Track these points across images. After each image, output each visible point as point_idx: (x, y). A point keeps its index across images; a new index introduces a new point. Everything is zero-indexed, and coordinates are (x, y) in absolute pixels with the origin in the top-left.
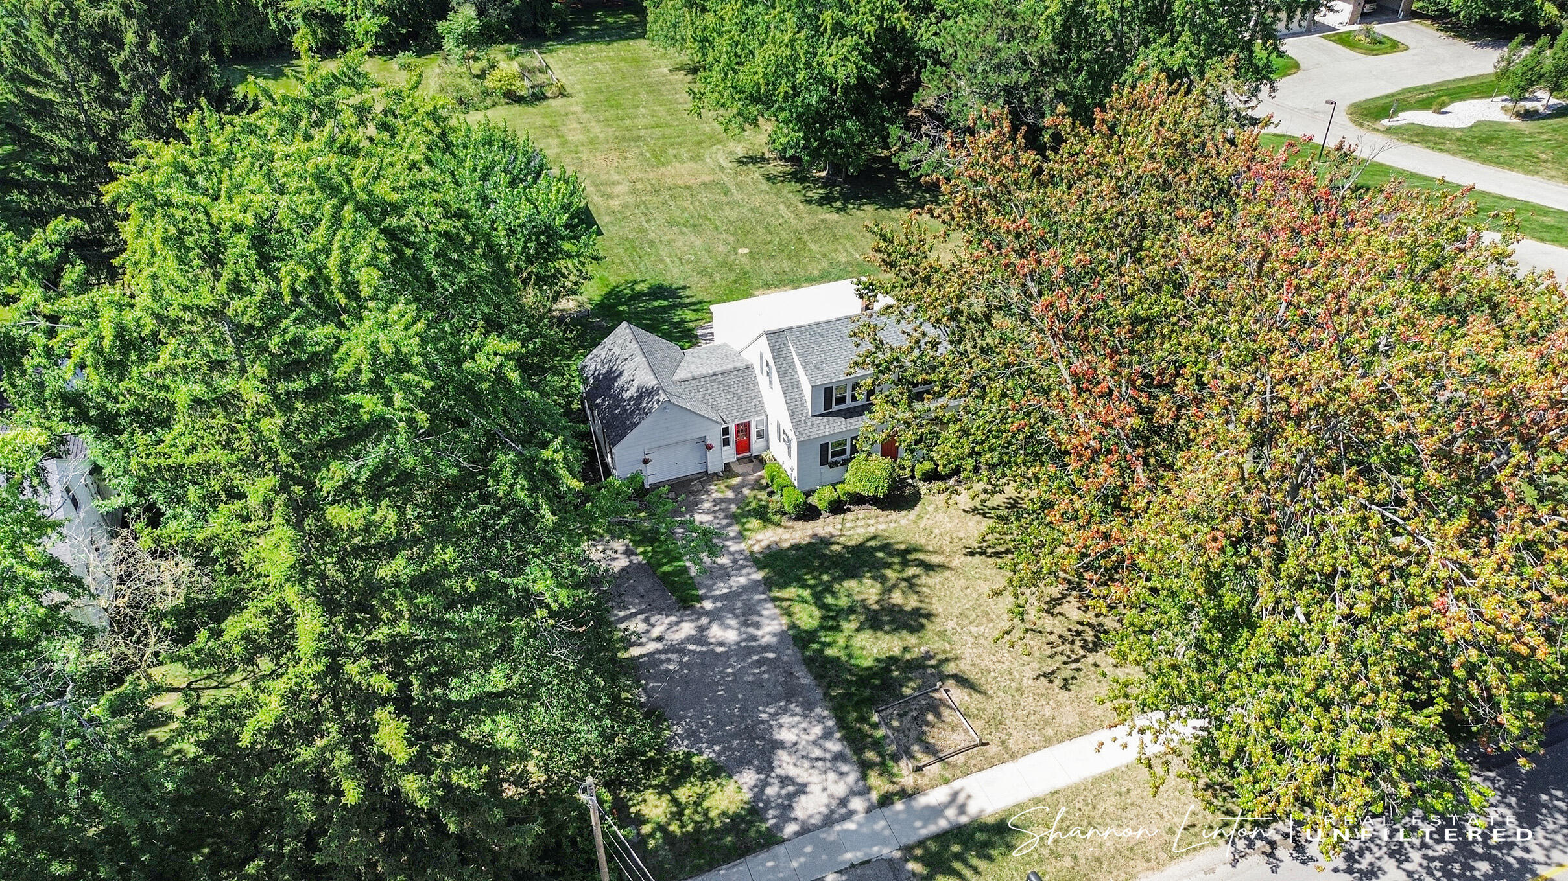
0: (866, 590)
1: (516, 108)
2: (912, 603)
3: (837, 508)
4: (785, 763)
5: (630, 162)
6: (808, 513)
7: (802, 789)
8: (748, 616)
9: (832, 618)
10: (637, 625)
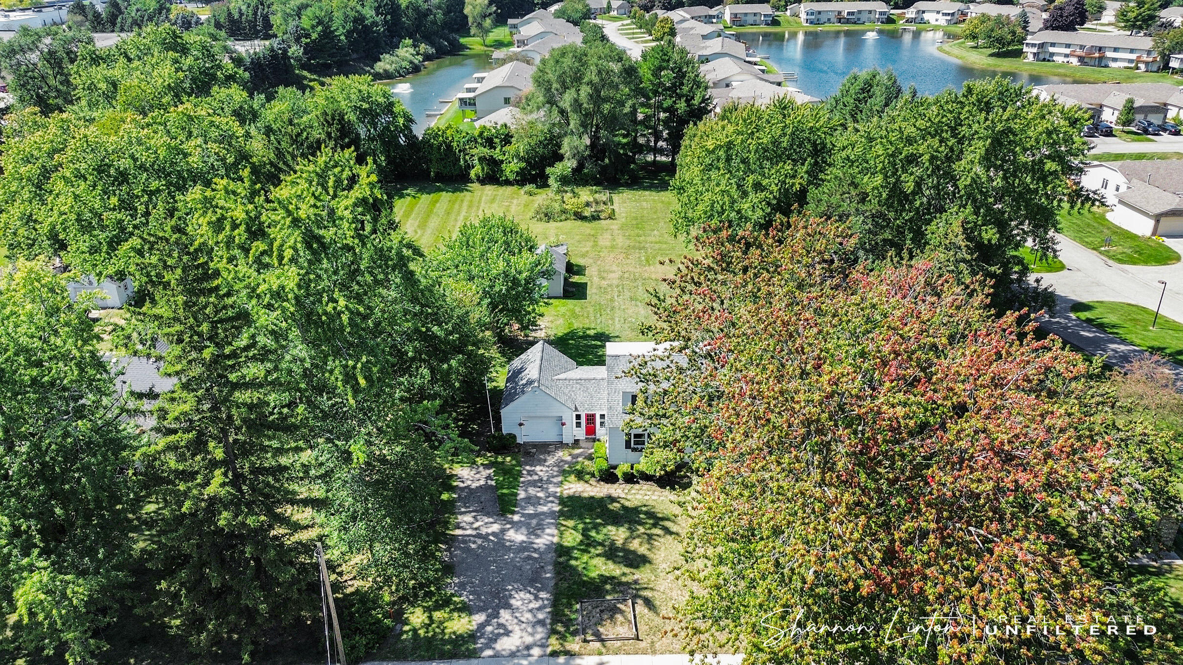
0: (618, 534)
1: (579, 223)
2: (643, 550)
3: (630, 479)
4: (505, 616)
5: (628, 261)
6: (608, 476)
7: (507, 633)
8: (535, 531)
9: (588, 544)
10: (468, 518)
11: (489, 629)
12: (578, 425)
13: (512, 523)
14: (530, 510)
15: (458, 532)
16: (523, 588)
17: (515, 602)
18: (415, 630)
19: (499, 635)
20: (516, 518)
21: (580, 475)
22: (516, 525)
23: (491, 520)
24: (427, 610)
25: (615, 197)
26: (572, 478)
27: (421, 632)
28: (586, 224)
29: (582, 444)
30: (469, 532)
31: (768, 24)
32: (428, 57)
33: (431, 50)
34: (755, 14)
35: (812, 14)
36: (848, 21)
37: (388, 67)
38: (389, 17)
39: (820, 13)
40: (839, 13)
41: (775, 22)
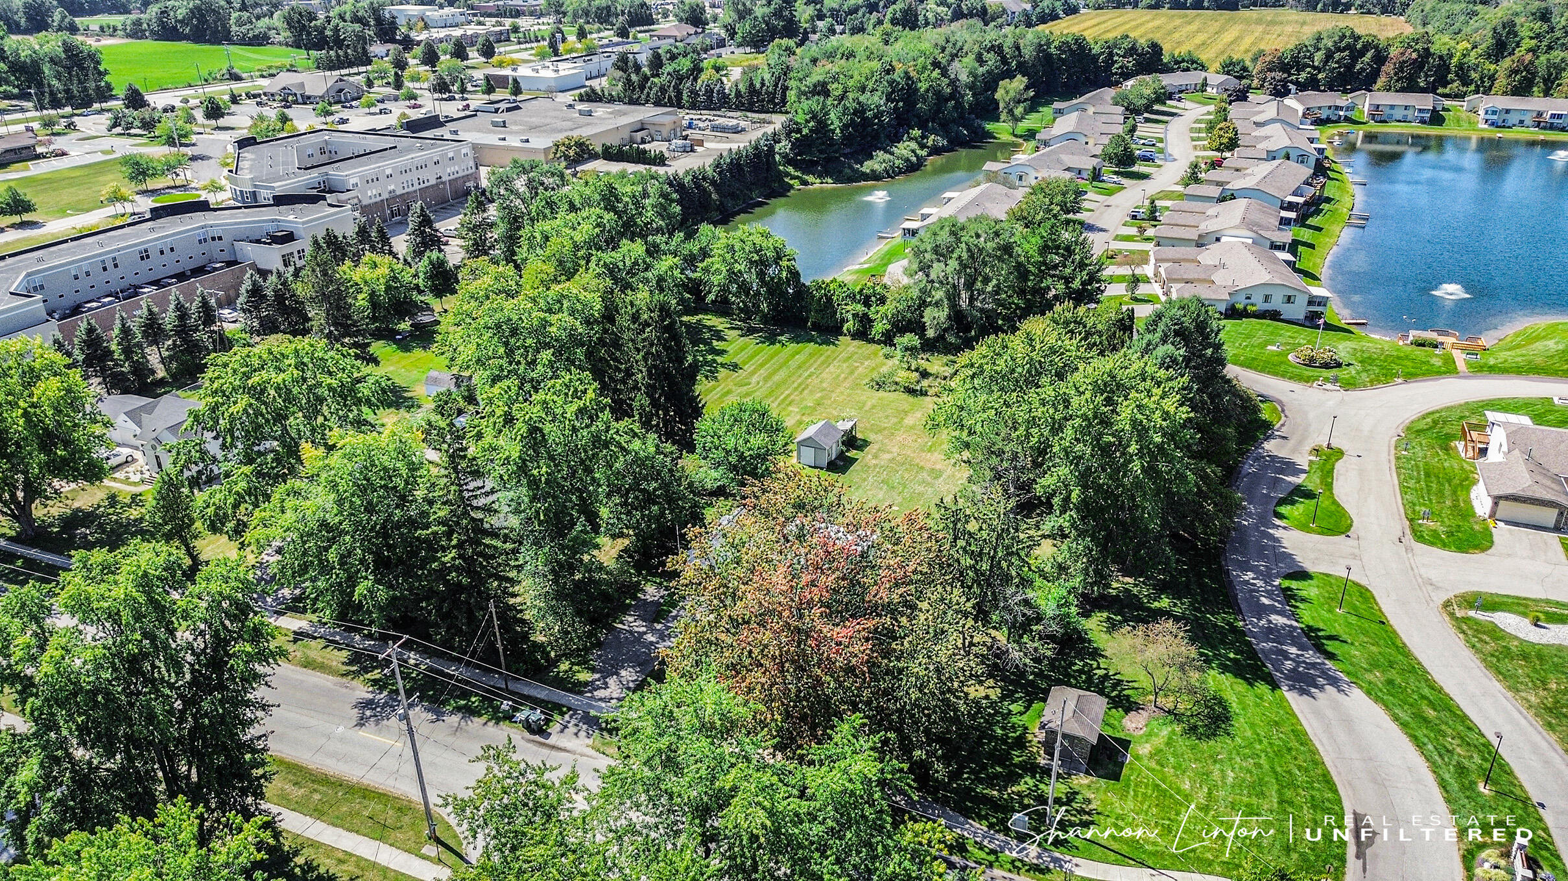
4: (612, 680)
5: (914, 444)
7: (606, 688)
13: (654, 629)
15: (619, 626)
16: (632, 667)
17: (623, 673)
18: (559, 672)
20: (659, 626)
22: (655, 631)
23: (643, 624)
24: (573, 664)
27: (562, 674)
30: (626, 627)
31: (1423, 122)
32: (936, 151)
33: (942, 142)
34: (1406, 108)
35: (1494, 113)
36: (1552, 127)
37: (877, 167)
38: (901, 104)
39: (1508, 111)
40: (1540, 114)
41: (1436, 118)
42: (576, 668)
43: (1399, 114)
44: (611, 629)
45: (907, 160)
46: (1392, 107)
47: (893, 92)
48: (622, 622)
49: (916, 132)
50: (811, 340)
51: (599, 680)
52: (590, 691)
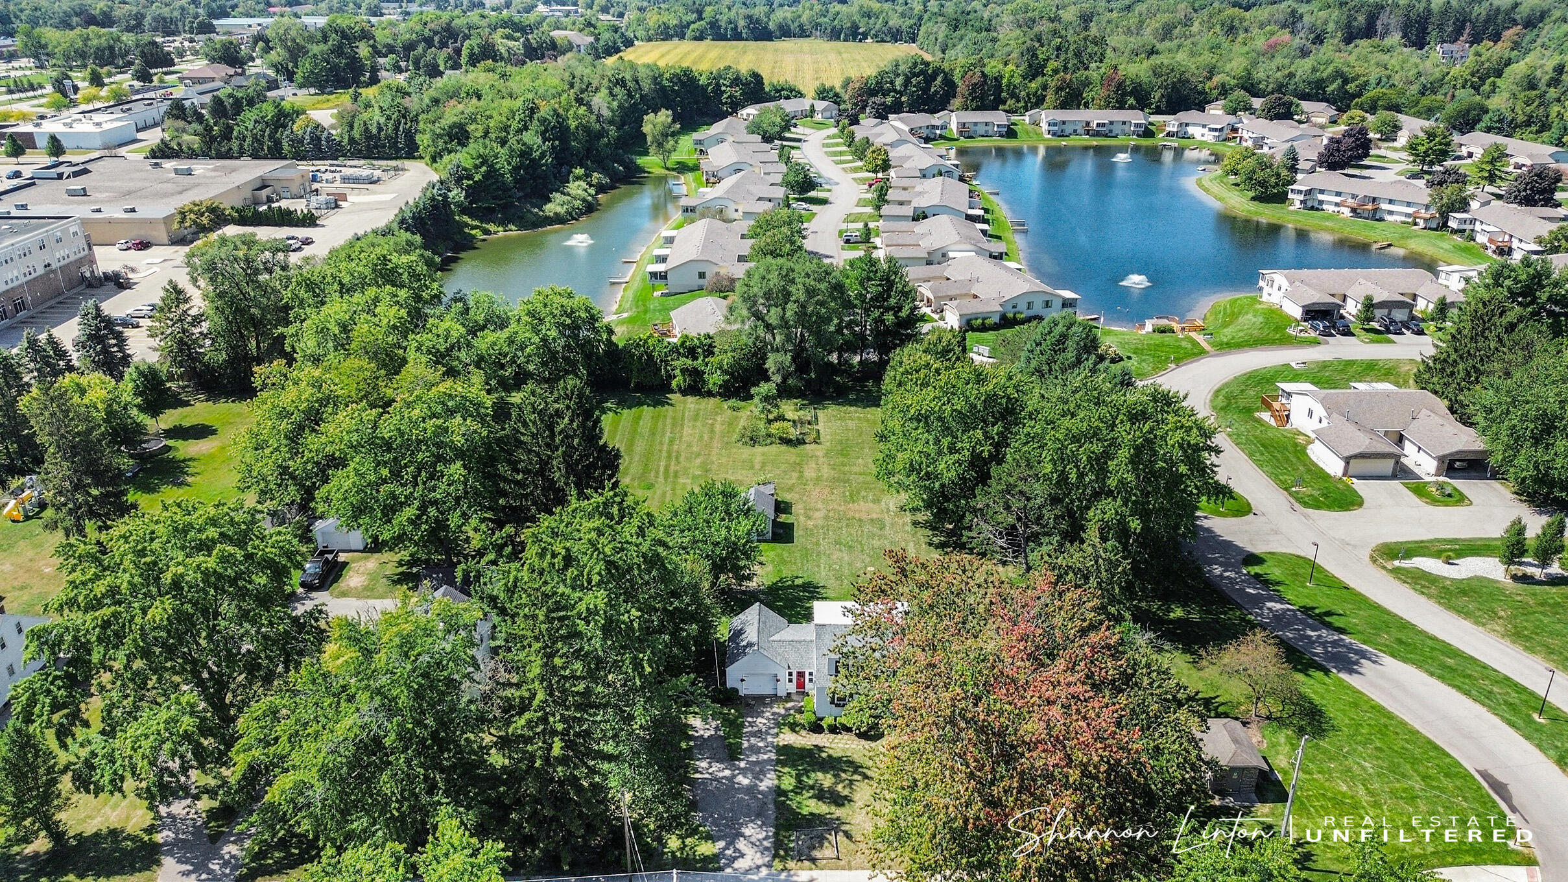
0: (826, 780)
1: (784, 448)
2: (846, 792)
3: (833, 730)
4: (741, 844)
5: (833, 497)
6: (816, 728)
7: (742, 855)
8: (759, 775)
9: (800, 788)
10: (704, 764)
11: (727, 852)
12: (790, 681)
13: (739, 769)
14: (753, 758)
15: (697, 776)
16: (752, 821)
17: (747, 831)
18: (673, 853)
19: (735, 858)
20: (743, 764)
21: (793, 727)
22: (743, 771)
23: (723, 766)
24: (680, 837)
25: (821, 414)
26: (786, 729)
27: (678, 854)
28: (792, 450)
29: (794, 697)
30: (707, 776)
31: (1001, 136)
33: (606, 180)
34: (987, 124)
35: (1055, 124)
36: (1097, 134)
37: (559, 209)
38: (557, 142)
39: (1064, 123)
40: (1088, 124)
41: (1011, 133)
42: (688, 841)
43: (981, 130)
44: (693, 782)
45: (584, 200)
46: (976, 124)
47: (546, 131)
48: (697, 771)
49: (579, 171)
50: (640, 404)
51: (725, 849)
52: (728, 865)
